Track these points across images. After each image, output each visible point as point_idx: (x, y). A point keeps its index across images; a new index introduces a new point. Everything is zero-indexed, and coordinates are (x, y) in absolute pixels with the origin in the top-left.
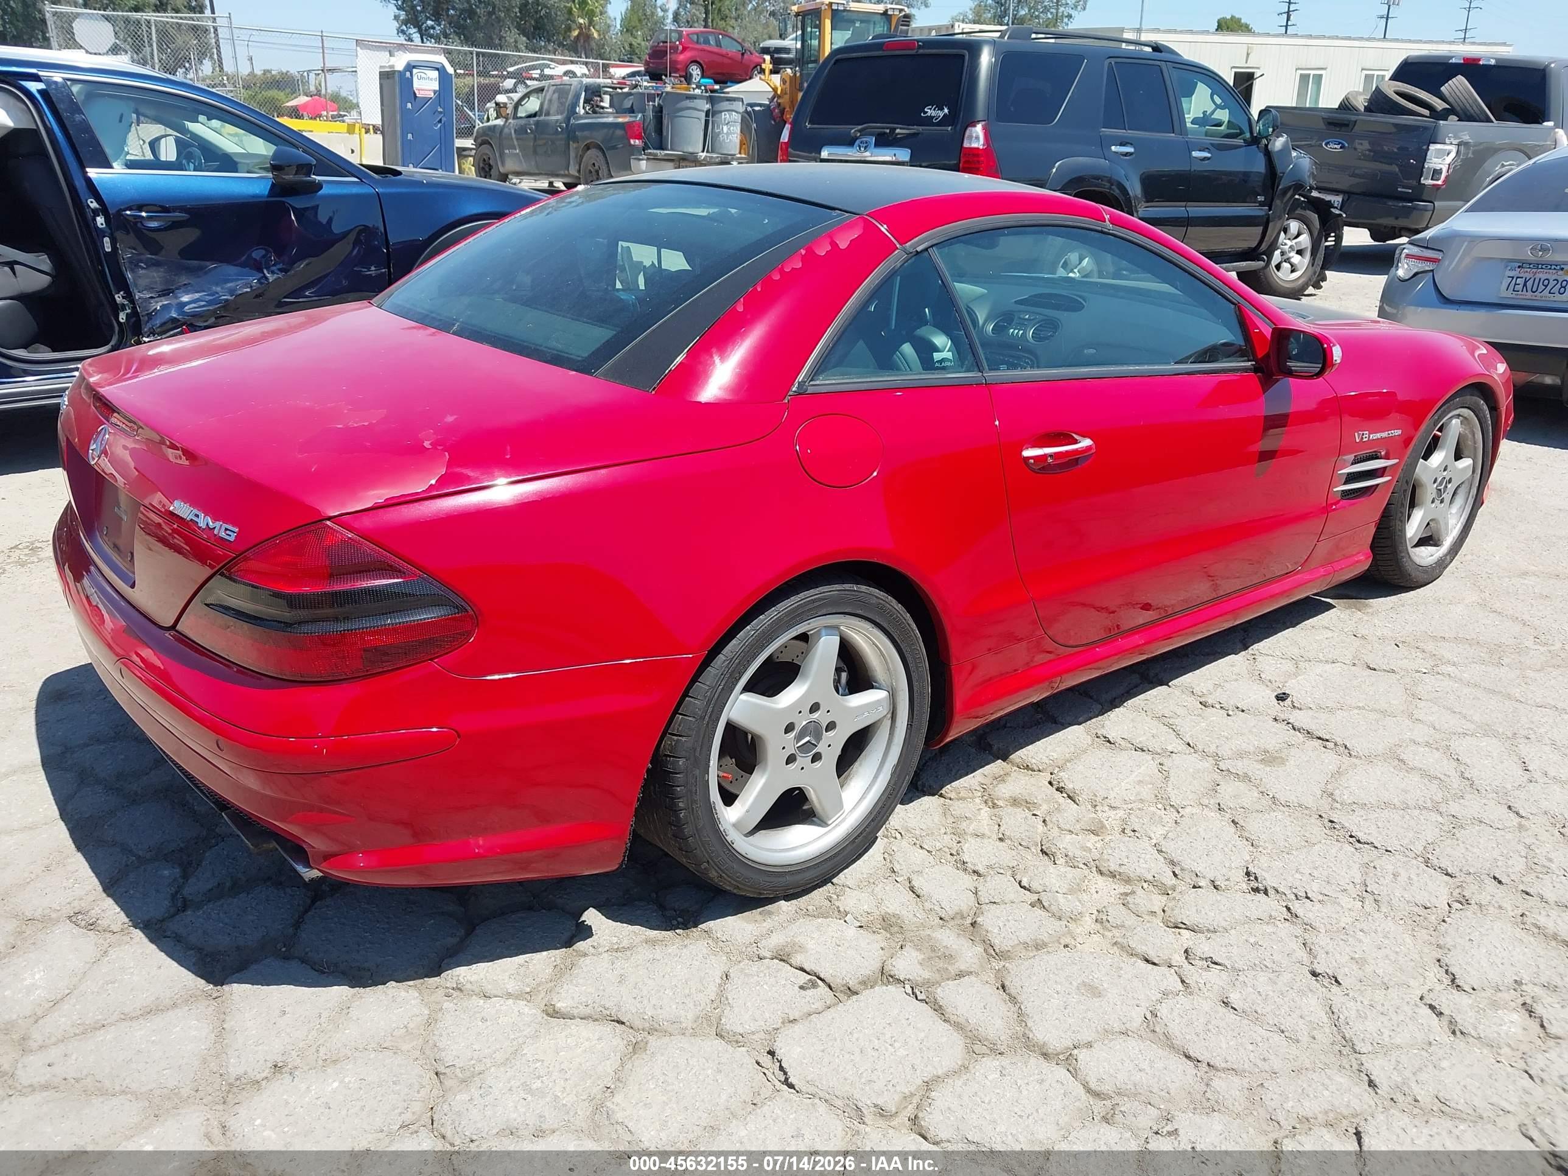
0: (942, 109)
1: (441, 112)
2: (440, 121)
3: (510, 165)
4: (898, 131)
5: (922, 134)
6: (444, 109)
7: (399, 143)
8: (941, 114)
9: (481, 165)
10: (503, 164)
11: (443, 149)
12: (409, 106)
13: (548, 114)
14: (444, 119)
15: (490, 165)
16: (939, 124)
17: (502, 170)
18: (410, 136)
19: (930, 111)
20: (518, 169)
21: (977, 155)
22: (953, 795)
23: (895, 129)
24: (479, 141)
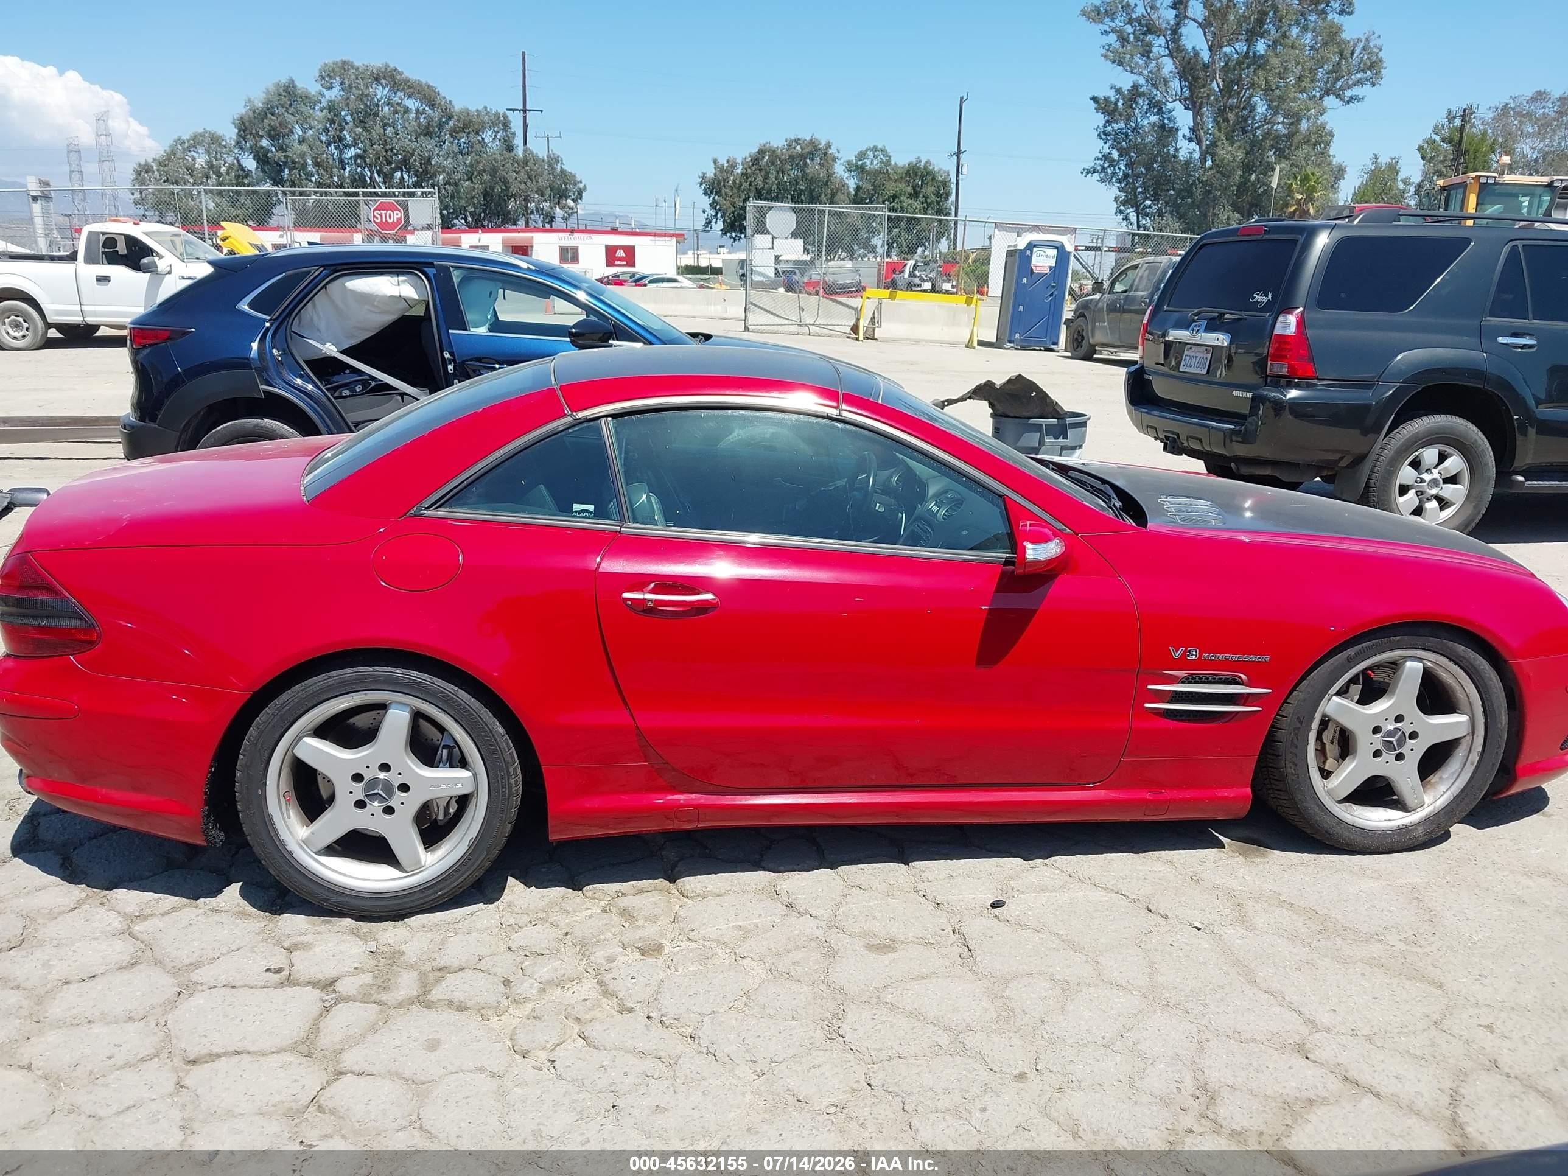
0: (1267, 295)
1: (1054, 287)
2: (1051, 295)
3: (1098, 337)
4: (1227, 316)
5: (1245, 319)
6: (1057, 284)
7: (1010, 315)
8: (1265, 300)
9: (1076, 336)
10: (1093, 336)
11: (1050, 321)
12: (1025, 280)
13: (1136, 290)
14: (1056, 293)
15: (1083, 337)
16: (1262, 310)
17: (1091, 341)
18: (1021, 308)
19: (1258, 298)
20: (1105, 341)
21: (1286, 343)
22: (589, 894)
23: (1224, 314)
24: (1078, 313)
